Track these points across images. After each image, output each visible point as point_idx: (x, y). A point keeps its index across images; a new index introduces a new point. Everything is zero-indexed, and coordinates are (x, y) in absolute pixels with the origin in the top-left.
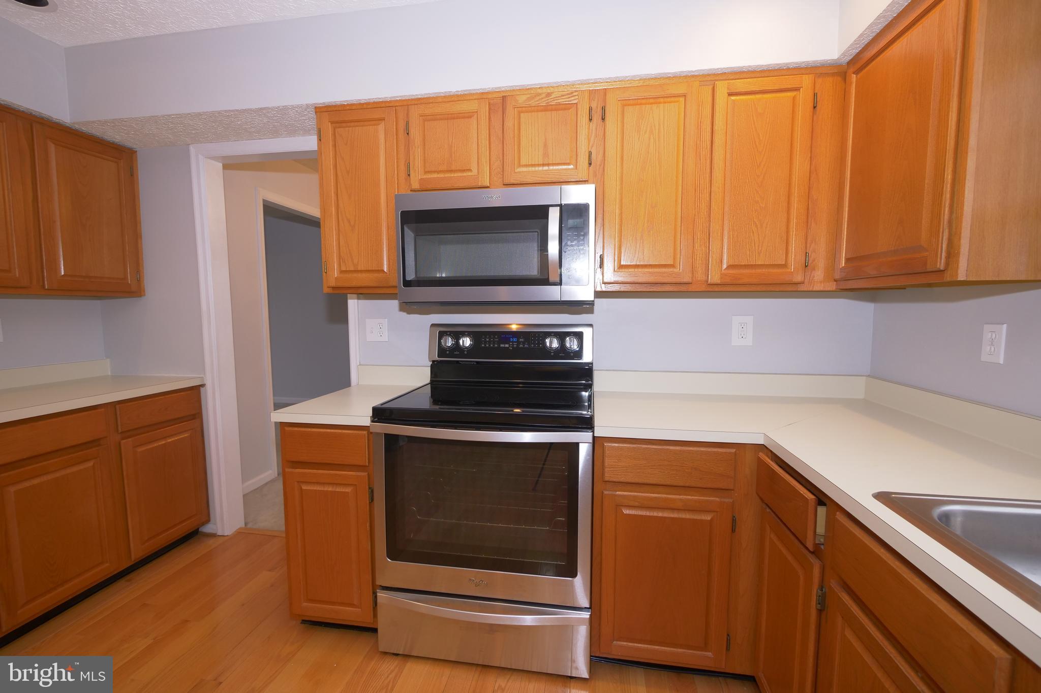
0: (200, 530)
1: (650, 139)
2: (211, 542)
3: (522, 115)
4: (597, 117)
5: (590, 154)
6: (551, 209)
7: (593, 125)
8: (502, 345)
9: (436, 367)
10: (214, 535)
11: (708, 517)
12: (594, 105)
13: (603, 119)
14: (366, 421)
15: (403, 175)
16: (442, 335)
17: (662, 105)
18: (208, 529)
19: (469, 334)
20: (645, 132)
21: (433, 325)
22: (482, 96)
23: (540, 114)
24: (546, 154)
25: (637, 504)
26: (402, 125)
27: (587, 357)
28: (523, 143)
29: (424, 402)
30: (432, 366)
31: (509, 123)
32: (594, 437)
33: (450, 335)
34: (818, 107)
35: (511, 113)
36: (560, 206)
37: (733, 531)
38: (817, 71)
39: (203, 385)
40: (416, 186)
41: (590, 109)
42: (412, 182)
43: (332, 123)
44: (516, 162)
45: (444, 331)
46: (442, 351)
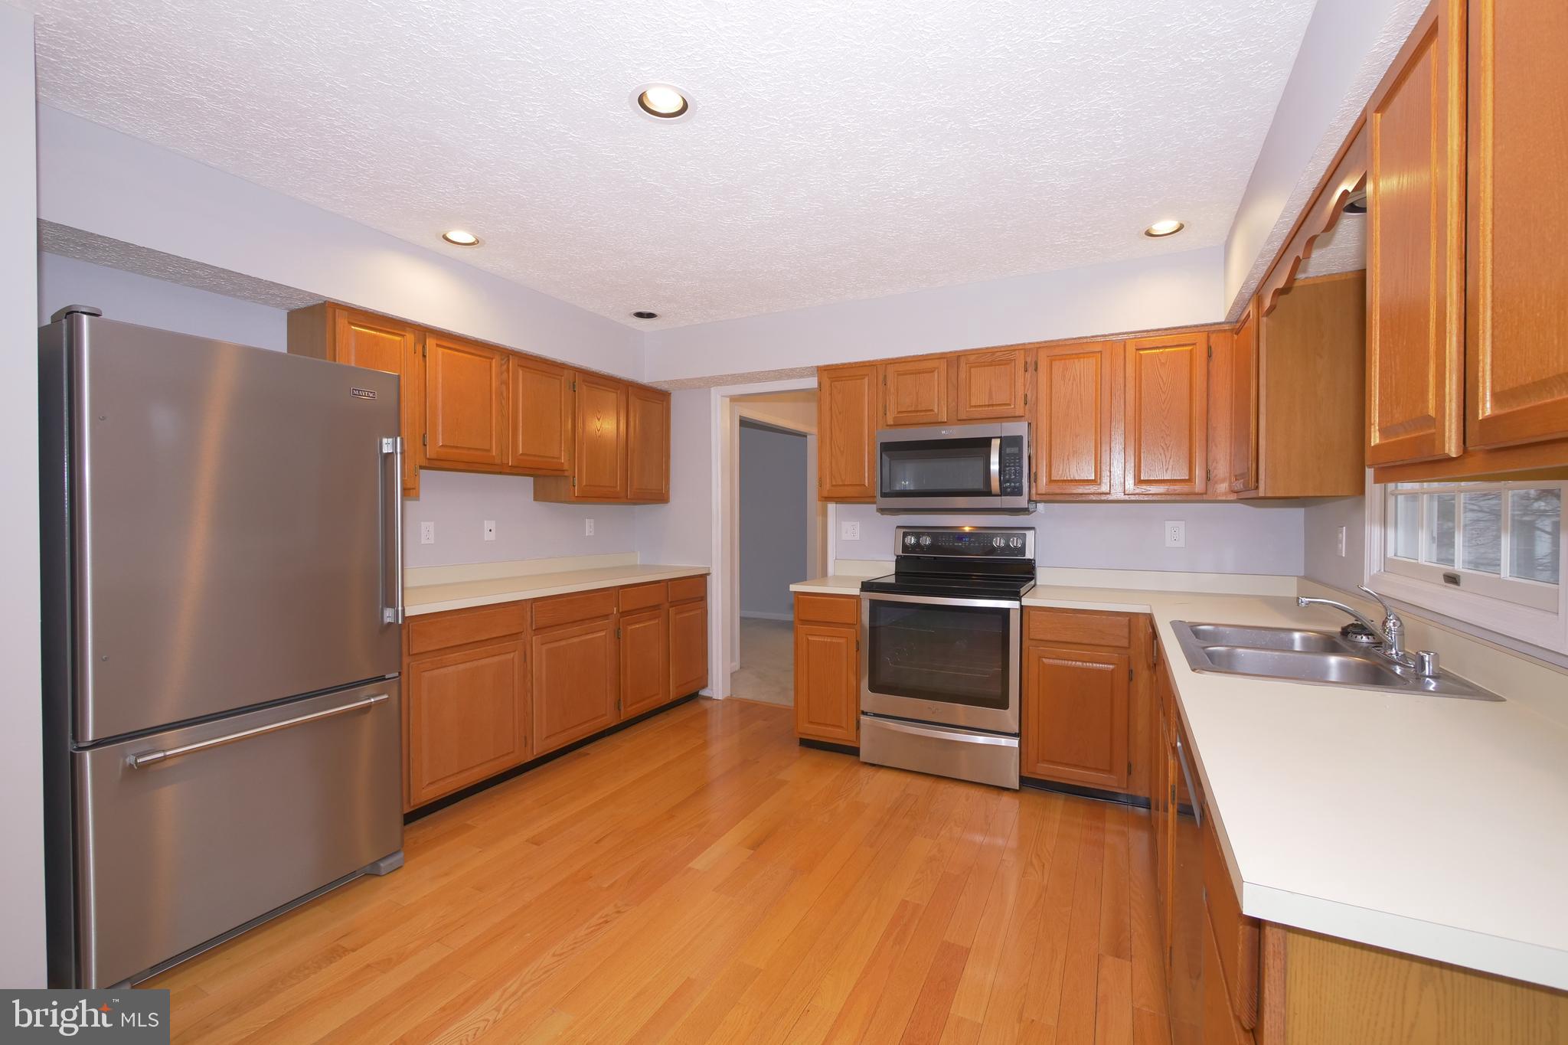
0: (700, 693)
1: (1073, 384)
2: (707, 704)
3: (972, 369)
4: (1031, 369)
5: (1026, 396)
6: (993, 440)
7: (1028, 375)
8: (956, 544)
9: (899, 561)
10: (709, 699)
11: (1111, 667)
12: (1029, 360)
13: (1036, 370)
14: (856, 591)
15: (881, 413)
16: (905, 535)
17: (1082, 360)
18: (704, 693)
19: (928, 534)
20: (1069, 380)
21: (898, 527)
22: (942, 356)
23: (986, 368)
24: (991, 397)
25: (1054, 656)
26: (881, 378)
27: (1029, 555)
28: (973, 390)
29: (892, 580)
30: (896, 561)
31: (963, 375)
32: (1022, 606)
33: (912, 535)
34: (1214, 355)
35: (963, 367)
36: (1000, 437)
37: (1131, 679)
38: (1209, 331)
39: (709, 574)
40: (890, 422)
41: (1026, 363)
42: (888, 418)
43: (829, 378)
44: (968, 403)
45: (908, 531)
46: (905, 548)
